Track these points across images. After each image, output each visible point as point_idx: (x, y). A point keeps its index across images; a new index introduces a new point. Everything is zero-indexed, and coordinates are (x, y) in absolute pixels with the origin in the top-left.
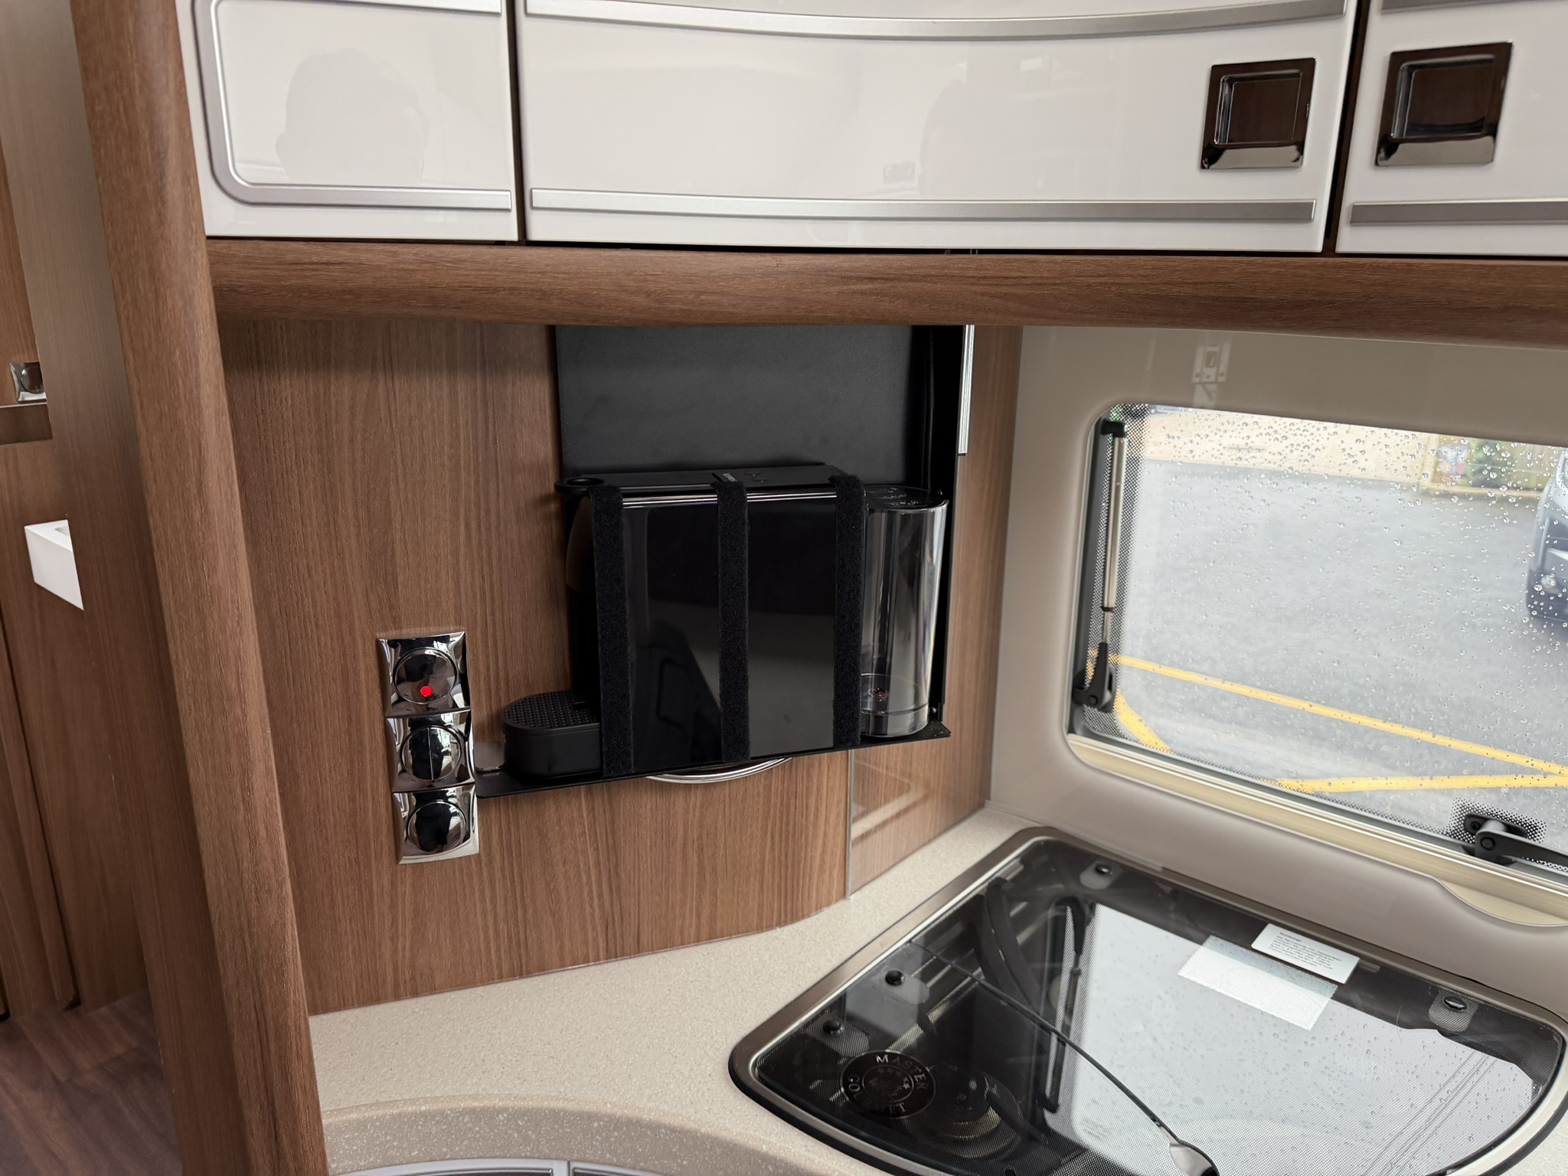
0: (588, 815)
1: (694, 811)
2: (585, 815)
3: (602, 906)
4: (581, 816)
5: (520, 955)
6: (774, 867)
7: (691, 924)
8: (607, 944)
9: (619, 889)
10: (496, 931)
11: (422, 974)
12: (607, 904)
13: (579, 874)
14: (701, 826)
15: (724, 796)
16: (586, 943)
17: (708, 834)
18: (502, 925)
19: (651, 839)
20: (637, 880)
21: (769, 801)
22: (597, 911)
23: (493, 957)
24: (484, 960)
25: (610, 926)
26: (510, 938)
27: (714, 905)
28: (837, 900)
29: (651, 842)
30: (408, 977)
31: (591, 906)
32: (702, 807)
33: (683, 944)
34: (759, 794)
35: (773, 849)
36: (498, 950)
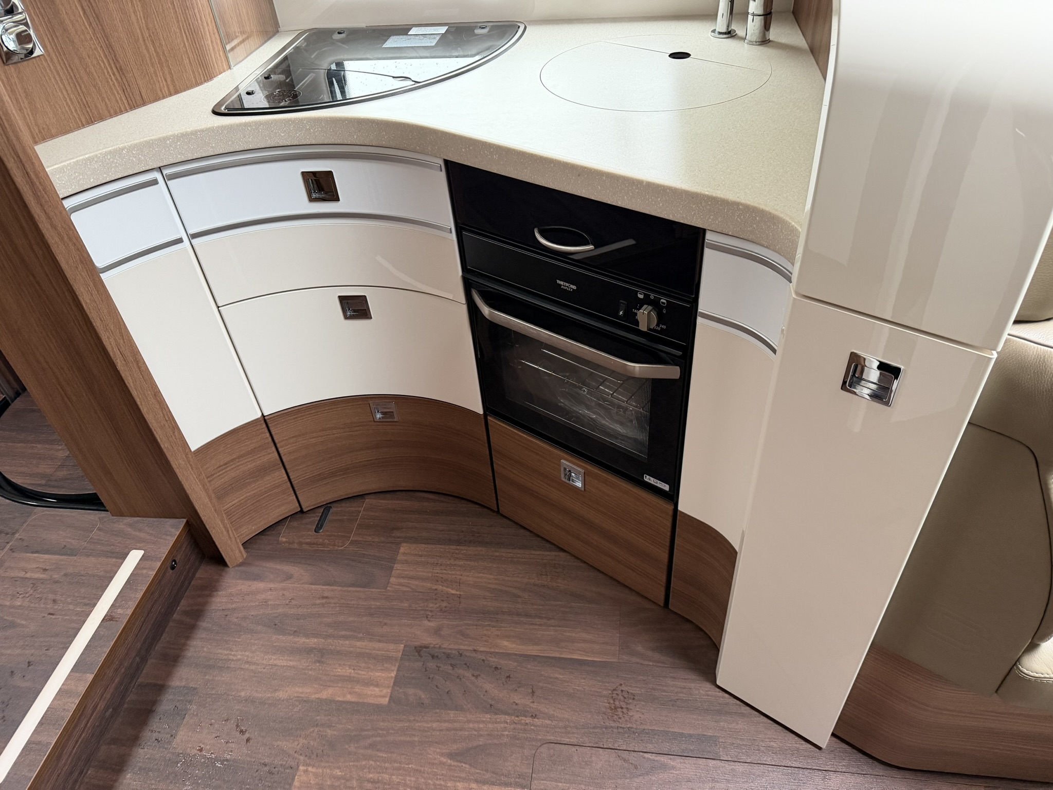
0: (90, 27)
1: (141, 20)
2: (88, 27)
3: (117, 79)
4: (87, 28)
5: (88, 112)
6: (191, 49)
7: (164, 86)
8: (128, 101)
9: (121, 69)
10: (71, 100)
11: (43, 129)
12: (119, 79)
13: (99, 63)
14: (148, 29)
15: (153, 10)
16: (117, 101)
17: (153, 33)
18: (72, 96)
19: (126, 39)
20: (128, 63)
21: (176, 11)
22: (116, 83)
23: (75, 114)
24: (71, 117)
25: (125, 90)
26: (79, 103)
27: (170, 73)
28: (227, 70)
29: (127, 41)
30: (37, 131)
31: (112, 80)
32: (144, 18)
33: (164, 98)
34: (169, 7)
35: (187, 39)
36: (76, 110)
